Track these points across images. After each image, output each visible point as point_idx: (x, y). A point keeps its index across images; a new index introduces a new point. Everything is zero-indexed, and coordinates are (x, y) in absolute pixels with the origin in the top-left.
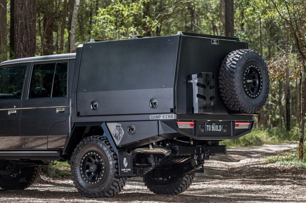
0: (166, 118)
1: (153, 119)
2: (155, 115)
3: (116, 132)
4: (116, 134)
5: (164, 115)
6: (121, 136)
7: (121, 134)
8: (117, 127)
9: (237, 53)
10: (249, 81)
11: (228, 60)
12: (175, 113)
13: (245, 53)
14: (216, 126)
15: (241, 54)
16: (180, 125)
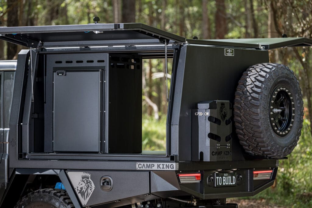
0: (163, 168)
1: (141, 169)
2: (145, 164)
3: (81, 186)
4: (81, 188)
5: (159, 164)
6: (90, 192)
7: (89, 190)
8: (83, 178)
9: (261, 69)
10: (276, 110)
11: (248, 79)
12: (176, 162)
13: (273, 69)
14: (229, 177)
15: (268, 70)
16: (182, 179)
